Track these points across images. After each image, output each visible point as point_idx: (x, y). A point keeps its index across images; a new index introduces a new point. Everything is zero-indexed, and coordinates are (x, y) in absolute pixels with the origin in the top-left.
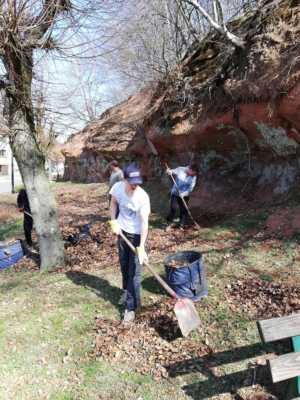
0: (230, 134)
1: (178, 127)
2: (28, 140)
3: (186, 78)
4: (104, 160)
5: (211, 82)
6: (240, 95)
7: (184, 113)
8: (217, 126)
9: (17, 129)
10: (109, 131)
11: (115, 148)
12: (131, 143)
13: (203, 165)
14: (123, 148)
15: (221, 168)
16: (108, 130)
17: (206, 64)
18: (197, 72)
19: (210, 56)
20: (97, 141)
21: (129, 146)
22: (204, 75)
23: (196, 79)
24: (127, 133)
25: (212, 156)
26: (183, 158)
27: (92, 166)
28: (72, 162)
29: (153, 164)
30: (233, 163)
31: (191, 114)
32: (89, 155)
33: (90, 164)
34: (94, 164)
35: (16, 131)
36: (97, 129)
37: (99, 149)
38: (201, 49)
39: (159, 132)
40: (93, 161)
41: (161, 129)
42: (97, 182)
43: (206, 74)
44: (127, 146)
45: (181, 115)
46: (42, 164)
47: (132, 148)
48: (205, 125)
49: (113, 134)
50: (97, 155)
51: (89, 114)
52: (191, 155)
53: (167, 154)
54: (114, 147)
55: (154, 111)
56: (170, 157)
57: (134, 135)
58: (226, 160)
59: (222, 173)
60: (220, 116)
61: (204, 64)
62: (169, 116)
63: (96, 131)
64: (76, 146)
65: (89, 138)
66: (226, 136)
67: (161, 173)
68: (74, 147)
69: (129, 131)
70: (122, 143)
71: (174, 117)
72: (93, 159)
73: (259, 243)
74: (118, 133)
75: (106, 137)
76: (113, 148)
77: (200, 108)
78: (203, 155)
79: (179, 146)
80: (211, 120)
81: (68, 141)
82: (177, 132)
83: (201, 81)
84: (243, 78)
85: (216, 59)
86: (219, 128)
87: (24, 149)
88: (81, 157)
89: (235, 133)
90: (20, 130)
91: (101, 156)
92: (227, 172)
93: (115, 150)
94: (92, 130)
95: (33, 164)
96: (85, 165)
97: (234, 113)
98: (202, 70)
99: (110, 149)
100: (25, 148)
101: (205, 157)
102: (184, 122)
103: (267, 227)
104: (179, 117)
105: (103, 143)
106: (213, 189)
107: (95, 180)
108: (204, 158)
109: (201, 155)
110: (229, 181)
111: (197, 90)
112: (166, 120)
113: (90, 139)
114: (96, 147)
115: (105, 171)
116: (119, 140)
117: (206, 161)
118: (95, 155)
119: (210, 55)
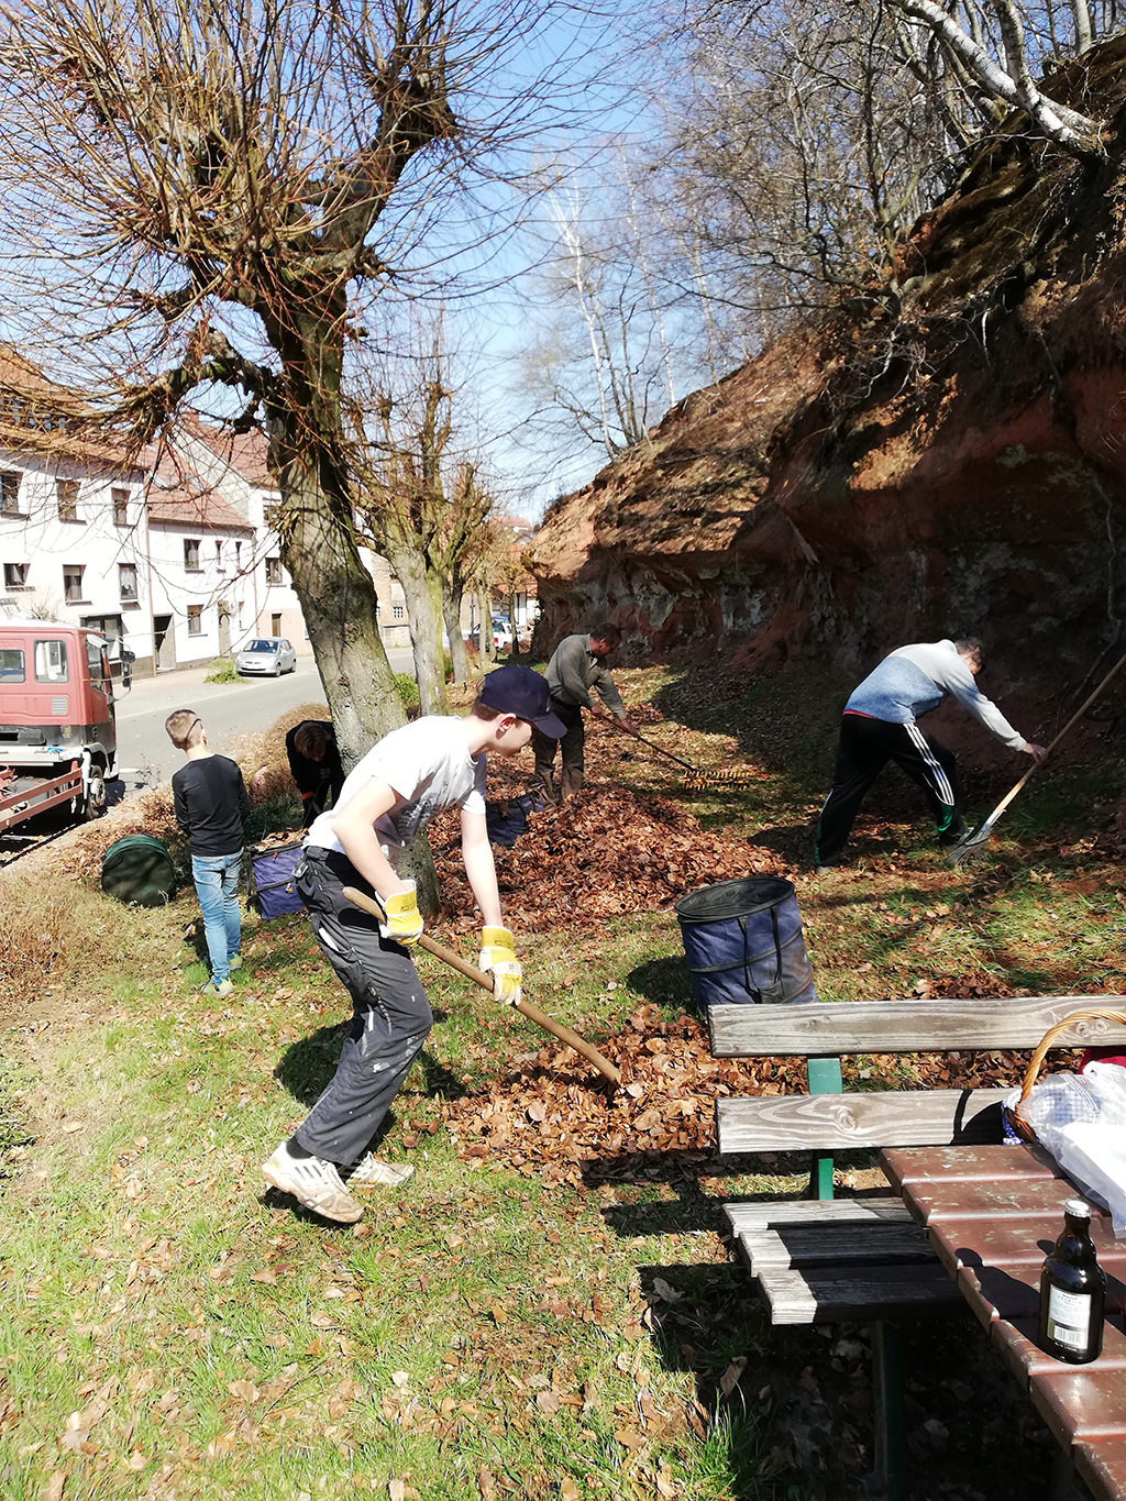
0: (1054, 480)
1: (871, 465)
2: (329, 539)
3: (910, 281)
4: (657, 588)
5: (991, 291)
6: (1072, 340)
7: (896, 409)
8: (1002, 453)
9: (298, 509)
10: (678, 482)
11: (692, 542)
12: (750, 522)
13: (961, 598)
14: (720, 541)
15: (1033, 607)
16: (674, 479)
17: (991, 220)
18: (956, 256)
19: (1007, 191)
20: (637, 520)
21: (742, 533)
22: (976, 267)
23: (946, 282)
24: (737, 485)
25: (999, 565)
26: (893, 576)
27: (616, 611)
28: (554, 596)
29: (808, 596)
30: (1078, 590)
31: (920, 413)
32: (608, 570)
33: (613, 602)
34: (625, 602)
35: (294, 516)
36: (640, 474)
37: (640, 548)
38: (984, 162)
39: (809, 481)
40: (621, 591)
41: (819, 470)
42: (633, 667)
43: (984, 261)
44: (733, 533)
45: (883, 416)
46: (367, 610)
47: (755, 539)
48: (960, 454)
49: (690, 491)
50: (636, 568)
51: (622, 420)
52: (920, 562)
53: (848, 559)
54: (691, 538)
55: (802, 406)
56: (862, 570)
57: (763, 490)
58: (1051, 577)
59: (1038, 627)
60: (1009, 420)
61: (982, 222)
62: (843, 424)
63: (633, 485)
64: (569, 539)
65: (608, 510)
66: (1042, 488)
67: (834, 631)
68: (558, 545)
69: (747, 478)
70: (719, 525)
71: (860, 427)
72: (621, 584)
73: (1068, 873)
74: (706, 485)
75: (666, 504)
76: (684, 542)
77: (950, 389)
78: (961, 563)
79: (875, 533)
80: (980, 435)
81: (545, 523)
82: (869, 483)
83: (961, 289)
84: (1088, 275)
85: (1026, 202)
86: (1010, 462)
87: (318, 566)
88: (583, 576)
89: (1074, 476)
90: (305, 510)
91: (647, 574)
92: (1056, 623)
93: (692, 548)
94: (623, 479)
95: (340, 609)
96: (596, 606)
97: (1055, 406)
98: (974, 245)
99: (675, 545)
100: (319, 563)
101: (968, 567)
102: (894, 443)
103: (1113, 821)
104: (878, 425)
105: (653, 524)
106: (1000, 687)
107: (626, 657)
108: (966, 574)
109: (956, 561)
110: (1063, 655)
111: (944, 321)
112: (835, 440)
113: (612, 513)
114: (630, 540)
115: (659, 624)
116: (709, 513)
117: (973, 582)
118: (628, 569)
119: (1008, 184)
